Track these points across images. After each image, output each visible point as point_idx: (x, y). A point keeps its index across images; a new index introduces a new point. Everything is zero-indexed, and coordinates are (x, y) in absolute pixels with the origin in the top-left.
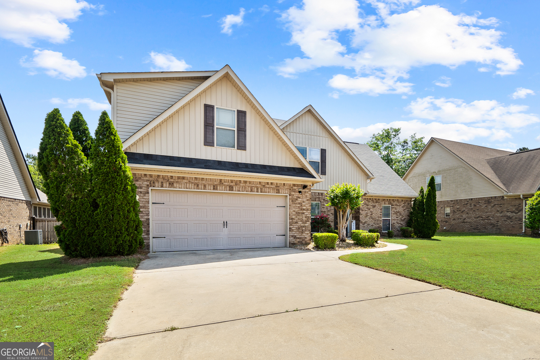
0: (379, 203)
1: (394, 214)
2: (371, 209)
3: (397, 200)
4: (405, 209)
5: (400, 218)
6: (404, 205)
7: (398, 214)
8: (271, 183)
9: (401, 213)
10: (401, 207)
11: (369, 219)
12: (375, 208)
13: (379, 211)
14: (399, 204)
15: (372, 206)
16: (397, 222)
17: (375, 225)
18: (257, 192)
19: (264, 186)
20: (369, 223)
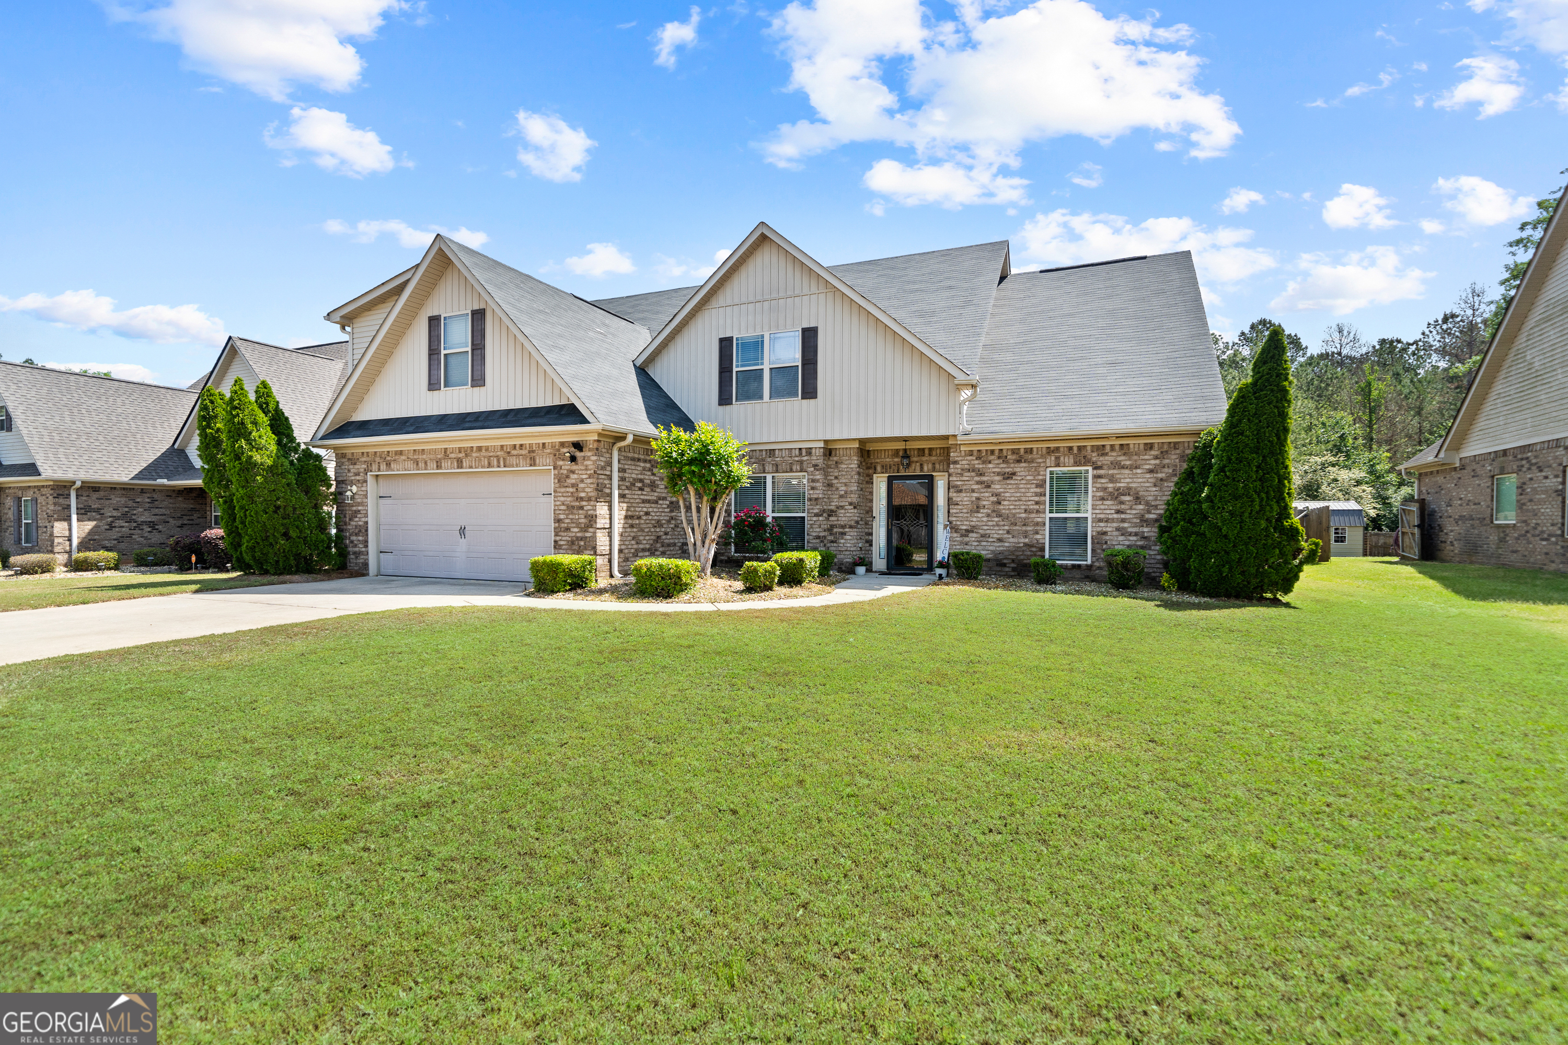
0: (1032, 461)
1: (1103, 499)
2: (997, 486)
3: (1117, 448)
4: (1161, 480)
5: (1134, 512)
6: (1157, 462)
7: (1127, 498)
8: (521, 445)
9: (1141, 493)
10: (1139, 471)
11: (985, 519)
12: (1012, 482)
13: (1032, 490)
14: (1128, 463)
15: (998, 474)
16: (1118, 529)
17: (1012, 540)
18: (499, 467)
19: (509, 453)
20: (988, 532)
